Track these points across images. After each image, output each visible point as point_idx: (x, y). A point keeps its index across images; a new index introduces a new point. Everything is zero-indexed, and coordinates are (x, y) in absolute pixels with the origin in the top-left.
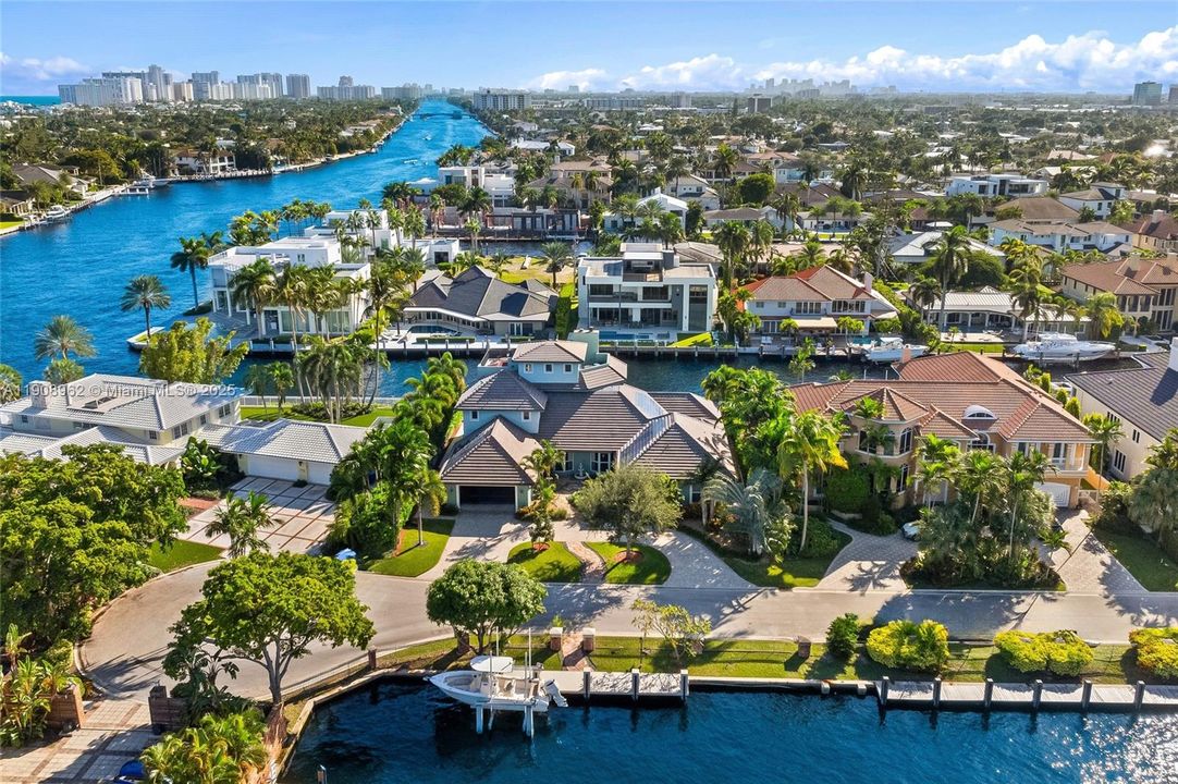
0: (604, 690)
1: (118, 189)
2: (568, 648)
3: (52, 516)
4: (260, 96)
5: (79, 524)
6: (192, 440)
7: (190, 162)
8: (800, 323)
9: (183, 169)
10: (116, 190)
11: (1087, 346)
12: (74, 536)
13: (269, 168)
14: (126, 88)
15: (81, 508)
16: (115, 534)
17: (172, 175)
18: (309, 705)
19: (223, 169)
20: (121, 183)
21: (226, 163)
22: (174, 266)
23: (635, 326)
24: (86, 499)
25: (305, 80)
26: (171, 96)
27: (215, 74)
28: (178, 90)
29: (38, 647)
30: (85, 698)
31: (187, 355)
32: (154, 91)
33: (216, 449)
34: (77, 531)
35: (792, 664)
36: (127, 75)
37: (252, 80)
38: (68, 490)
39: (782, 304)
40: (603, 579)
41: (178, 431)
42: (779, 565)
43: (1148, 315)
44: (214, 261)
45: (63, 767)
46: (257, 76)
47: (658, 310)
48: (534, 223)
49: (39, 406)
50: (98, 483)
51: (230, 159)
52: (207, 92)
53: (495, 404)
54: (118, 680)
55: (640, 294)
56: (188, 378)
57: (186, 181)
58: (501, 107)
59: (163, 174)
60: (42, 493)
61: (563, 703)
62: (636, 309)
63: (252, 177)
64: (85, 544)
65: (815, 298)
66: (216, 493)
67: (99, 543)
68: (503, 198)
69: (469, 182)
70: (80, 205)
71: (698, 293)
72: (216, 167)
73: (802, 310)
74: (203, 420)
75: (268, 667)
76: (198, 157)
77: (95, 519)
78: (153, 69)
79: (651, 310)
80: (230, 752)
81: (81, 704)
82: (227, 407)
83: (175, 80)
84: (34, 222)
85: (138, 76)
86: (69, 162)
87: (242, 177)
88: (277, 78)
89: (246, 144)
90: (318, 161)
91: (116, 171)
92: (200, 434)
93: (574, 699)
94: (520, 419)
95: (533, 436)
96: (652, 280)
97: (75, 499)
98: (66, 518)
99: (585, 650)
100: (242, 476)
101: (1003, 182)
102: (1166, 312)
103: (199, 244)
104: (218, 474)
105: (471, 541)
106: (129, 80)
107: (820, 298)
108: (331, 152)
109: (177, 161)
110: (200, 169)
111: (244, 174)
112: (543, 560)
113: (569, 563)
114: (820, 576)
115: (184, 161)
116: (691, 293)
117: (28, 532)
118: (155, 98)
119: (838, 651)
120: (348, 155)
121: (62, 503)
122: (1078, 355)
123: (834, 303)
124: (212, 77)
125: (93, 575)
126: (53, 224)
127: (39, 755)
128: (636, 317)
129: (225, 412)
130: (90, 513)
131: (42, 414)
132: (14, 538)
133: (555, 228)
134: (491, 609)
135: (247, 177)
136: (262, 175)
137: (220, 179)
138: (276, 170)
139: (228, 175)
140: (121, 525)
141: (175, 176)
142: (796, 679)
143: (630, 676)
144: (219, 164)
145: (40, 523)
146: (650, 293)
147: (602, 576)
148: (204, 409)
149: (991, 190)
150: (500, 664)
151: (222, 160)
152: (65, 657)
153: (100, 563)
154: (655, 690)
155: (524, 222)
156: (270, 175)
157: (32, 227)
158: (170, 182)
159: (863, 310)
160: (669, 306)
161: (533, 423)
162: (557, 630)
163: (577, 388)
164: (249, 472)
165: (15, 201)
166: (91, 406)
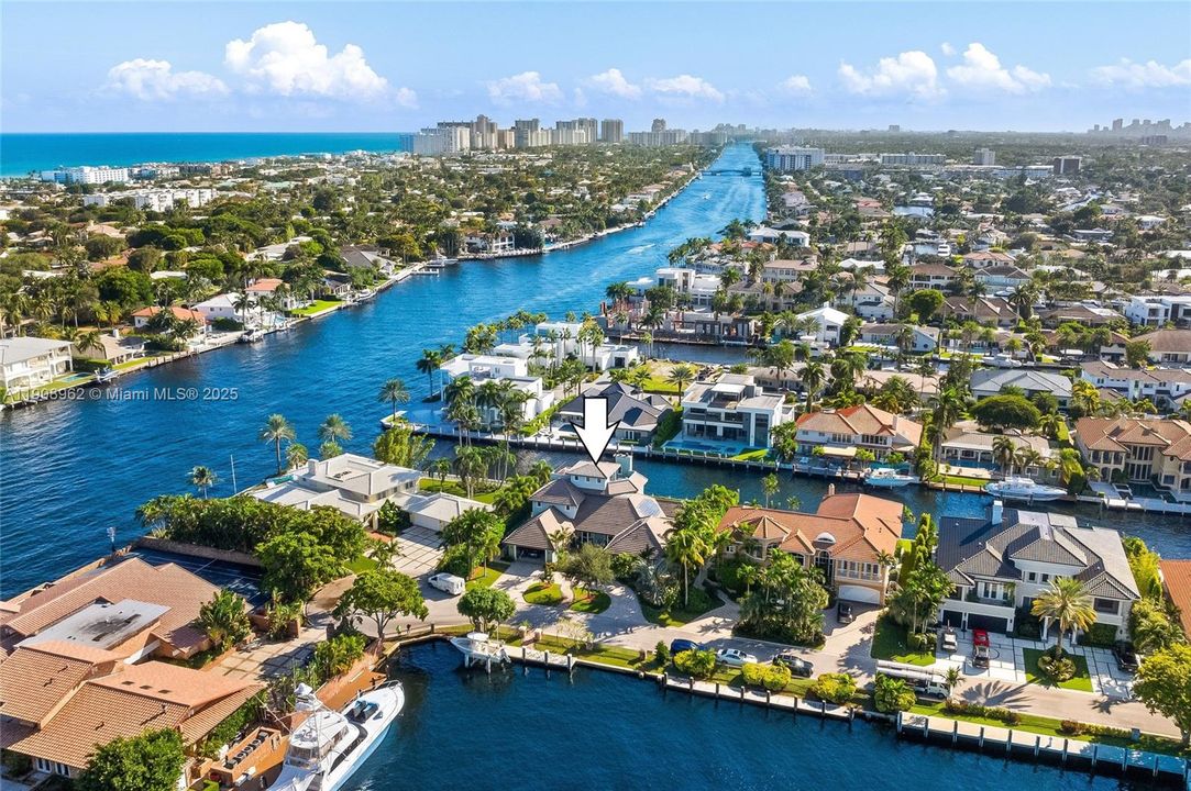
0: (533, 659)
1: (417, 267)
2: (527, 637)
3: (299, 540)
4: (575, 142)
5: (311, 545)
6: (387, 501)
7: (479, 242)
8: (827, 450)
9: (472, 248)
10: (417, 268)
11: (1042, 490)
12: (307, 550)
13: (541, 247)
14: (456, 138)
15: (313, 538)
16: (325, 551)
17: (462, 253)
18: (398, 644)
19: (504, 247)
20: (420, 261)
21: (507, 243)
22: (419, 368)
23: (717, 439)
24: (315, 534)
25: (619, 124)
26: (494, 143)
27: (536, 121)
28: (501, 136)
29: (288, 599)
30: (302, 626)
31: (398, 448)
32: (480, 139)
33: (399, 508)
34: (309, 549)
35: (632, 663)
36: (458, 125)
37: (569, 125)
38: (308, 528)
39: (822, 434)
40: (568, 608)
41: (380, 496)
42: (669, 613)
43: (1121, 467)
44: (444, 366)
45: (289, 651)
46: (574, 122)
47: (735, 429)
48: (713, 330)
49: (311, 473)
50: (322, 526)
51: (510, 239)
52: (527, 139)
53: (551, 499)
54: (320, 621)
55: (723, 416)
56: (396, 462)
57: (471, 260)
58: (787, 167)
59: (455, 253)
60: (298, 529)
61: (509, 661)
62: (720, 426)
63: (526, 255)
64: (311, 555)
65: (847, 431)
66: (394, 534)
67: (318, 555)
68: (707, 298)
69: (680, 283)
70: (384, 284)
71: (762, 420)
72: (498, 248)
73: (837, 440)
74: (395, 489)
75: (378, 622)
76: (484, 238)
77: (319, 544)
78: (481, 118)
79: (730, 428)
80: (347, 650)
81: (300, 629)
82: (411, 483)
83: (500, 127)
84: (349, 303)
85: (468, 125)
86: (383, 244)
87: (517, 256)
88: (593, 123)
89: (525, 226)
90: (587, 237)
91: (417, 252)
92: (391, 498)
93: (515, 661)
94: (564, 509)
95: (571, 520)
96: (731, 407)
97: (311, 533)
98: (305, 542)
99: (535, 640)
100: (411, 525)
101: (1176, 307)
102: (1145, 466)
103: (436, 354)
104: (397, 523)
105: (513, 577)
106: (459, 129)
107: (850, 432)
108: (600, 228)
109: (468, 240)
110: (484, 248)
111: (519, 252)
112: (543, 593)
113: (556, 596)
114: (686, 621)
115: (474, 240)
116: (757, 420)
117: (288, 547)
118: (480, 146)
119: (660, 660)
120: (617, 229)
121: (305, 535)
122: (1032, 496)
123: (863, 436)
124: (533, 124)
125: (313, 570)
126: (364, 303)
127: (280, 645)
128: (720, 432)
129: (409, 486)
130: (316, 541)
131: (312, 478)
132: (282, 549)
133: (729, 334)
134: (484, 611)
135: (521, 256)
136: (534, 254)
137: (499, 258)
138: (546, 248)
139: (506, 254)
140: (330, 549)
141: (464, 254)
142: (630, 669)
143: (543, 653)
144: (500, 244)
145: (294, 543)
146: (729, 417)
147: (568, 606)
148: (395, 484)
149: (1162, 313)
150: (481, 637)
151: (503, 240)
152: (299, 607)
153: (317, 565)
154: (556, 663)
155: (705, 328)
156: (541, 254)
157: (347, 307)
158: (460, 260)
159: (885, 443)
160: (741, 426)
161: (573, 512)
162: (523, 628)
163: (603, 494)
164: (415, 523)
165: (338, 283)
166: (338, 476)
